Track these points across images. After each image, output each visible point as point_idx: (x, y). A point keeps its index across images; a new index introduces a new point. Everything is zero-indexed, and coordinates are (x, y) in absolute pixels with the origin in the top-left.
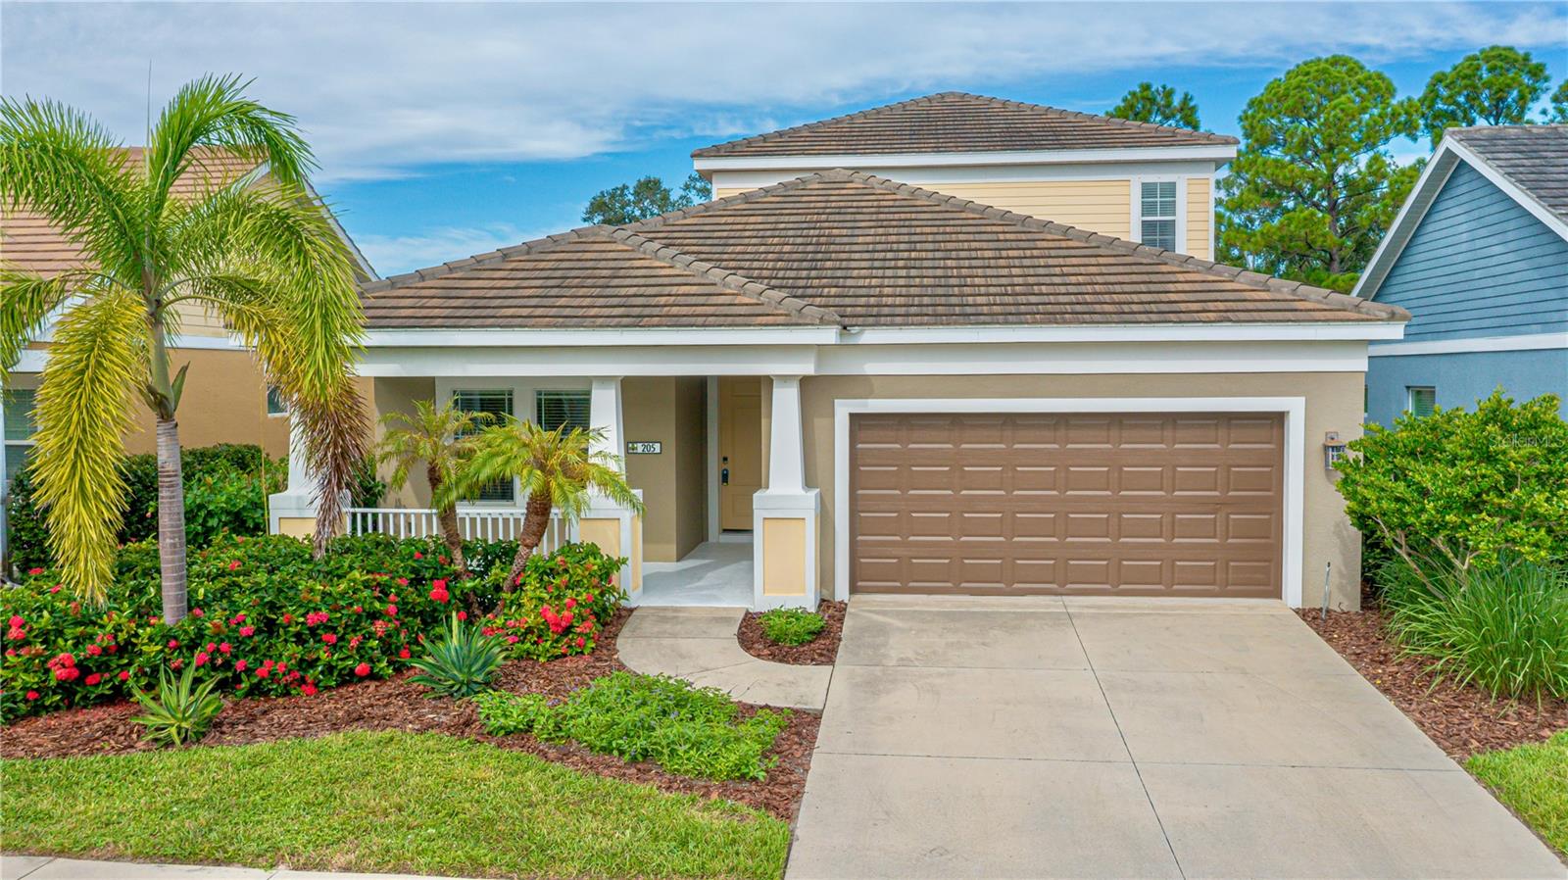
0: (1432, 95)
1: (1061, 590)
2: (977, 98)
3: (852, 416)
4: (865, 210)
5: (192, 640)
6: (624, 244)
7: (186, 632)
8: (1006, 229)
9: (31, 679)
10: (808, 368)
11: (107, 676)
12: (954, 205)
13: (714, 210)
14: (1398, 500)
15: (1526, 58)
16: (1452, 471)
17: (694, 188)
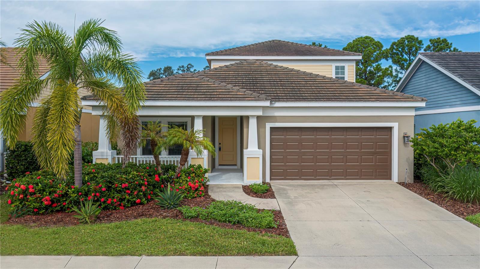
0: (392, 48)
1: (330, 178)
2: (284, 41)
3: (271, 128)
4: (263, 71)
5: (86, 192)
6: (196, 78)
7: (85, 190)
8: (306, 76)
9: (37, 205)
10: (260, 113)
11: (59, 204)
12: (288, 70)
13: (218, 70)
14: (436, 148)
15: (417, 38)
16: (451, 140)
17: (180, 70)
